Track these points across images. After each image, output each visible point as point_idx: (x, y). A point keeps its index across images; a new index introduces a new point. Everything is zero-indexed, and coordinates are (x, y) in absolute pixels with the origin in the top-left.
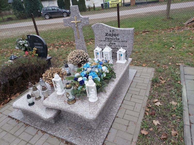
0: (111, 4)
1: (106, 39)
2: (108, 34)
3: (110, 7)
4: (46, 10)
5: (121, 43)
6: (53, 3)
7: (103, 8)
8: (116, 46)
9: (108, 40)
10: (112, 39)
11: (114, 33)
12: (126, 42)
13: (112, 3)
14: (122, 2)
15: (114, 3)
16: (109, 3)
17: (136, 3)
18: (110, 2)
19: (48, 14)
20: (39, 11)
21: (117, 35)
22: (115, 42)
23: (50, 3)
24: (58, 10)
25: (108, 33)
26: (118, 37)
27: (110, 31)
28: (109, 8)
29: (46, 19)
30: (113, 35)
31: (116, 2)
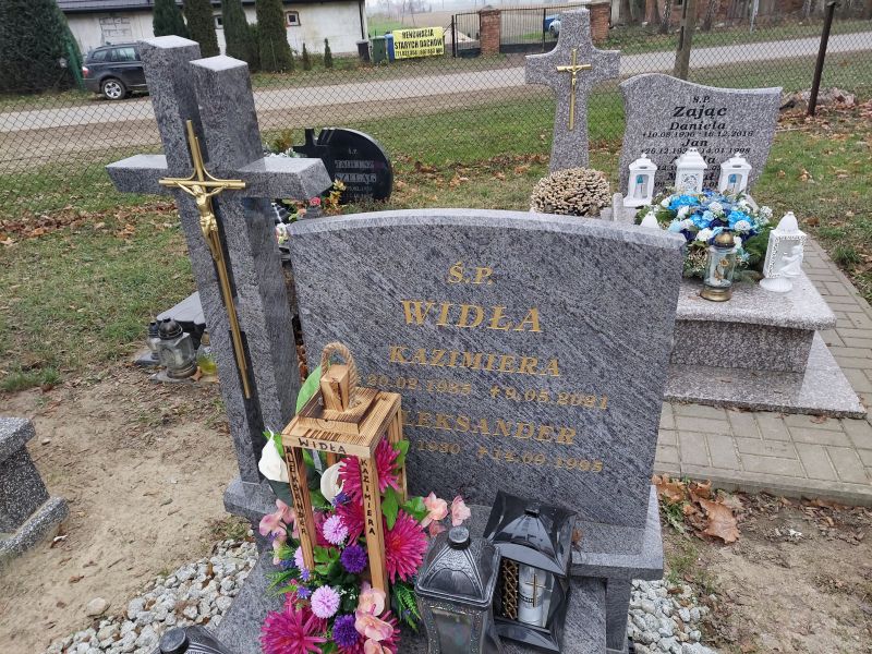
0: (403, 46)
1: (675, 126)
2: (685, 110)
3: (397, 57)
4: (109, 58)
5: (730, 138)
6: (124, 31)
7: (367, 59)
8: (709, 151)
9: (679, 131)
10: (698, 126)
11: (709, 106)
12: (751, 133)
13: (406, 40)
14: (448, 40)
15: (412, 40)
16: (391, 39)
17: (501, 46)
18: (397, 36)
19: (120, 76)
20: (63, 63)
21: (719, 113)
22: (706, 139)
23: (106, 27)
25: (683, 108)
26: (720, 121)
27: (696, 100)
28: (392, 60)
29: (106, 99)
30: (703, 114)
31: (422, 39)
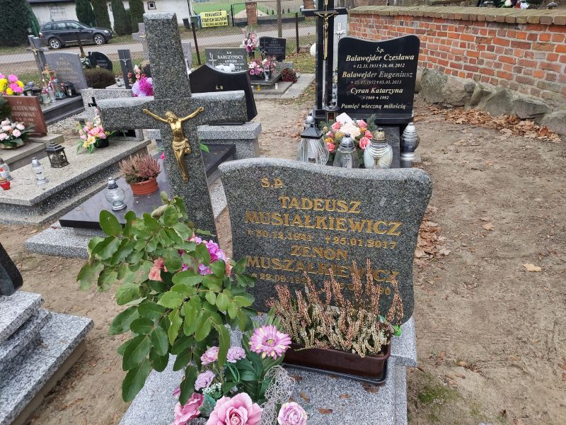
0: (206, 20)
3: (203, 26)
6: (62, 13)
7: (188, 28)
13: (207, 17)
14: (230, 17)
15: (210, 17)
16: (200, 17)
17: (258, 21)
19: (58, 37)
20: (30, 30)
23: (53, 11)
24: (82, 29)
29: (52, 48)
31: (216, 17)
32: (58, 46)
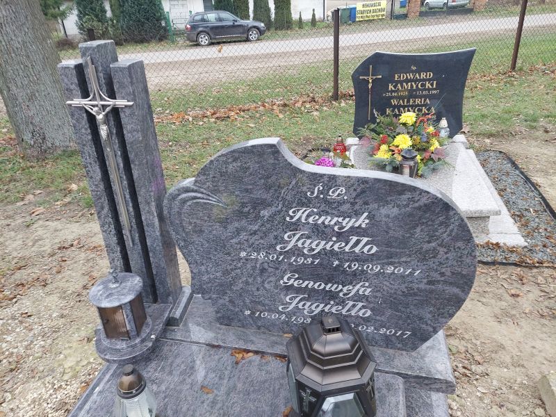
3: (357, 20)
6: (183, 5)
14: (389, 9)
15: (368, 8)
17: (420, 12)
18: (359, 7)
19: (208, 31)
31: (374, 8)
32: (207, 42)
